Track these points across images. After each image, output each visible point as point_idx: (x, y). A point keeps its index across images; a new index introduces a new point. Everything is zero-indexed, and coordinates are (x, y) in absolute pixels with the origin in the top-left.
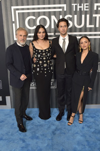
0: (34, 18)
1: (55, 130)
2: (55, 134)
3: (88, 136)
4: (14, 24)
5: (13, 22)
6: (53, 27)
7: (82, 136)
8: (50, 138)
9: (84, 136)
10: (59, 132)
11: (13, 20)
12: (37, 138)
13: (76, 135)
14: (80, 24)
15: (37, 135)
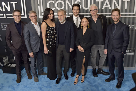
0: (53, 2)
1: (64, 83)
2: (63, 85)
3: (85, 88)
4: (39, 6)
5: (39, 5)
6: (67, 9)
7: (81, 87)
8: (59, 88)
9: (83, 87)
10: (66, 84)
11: (39, 3)
12: (51, 87)
13: (77, 87)
14: (87, 7)
15: (51, 85)
